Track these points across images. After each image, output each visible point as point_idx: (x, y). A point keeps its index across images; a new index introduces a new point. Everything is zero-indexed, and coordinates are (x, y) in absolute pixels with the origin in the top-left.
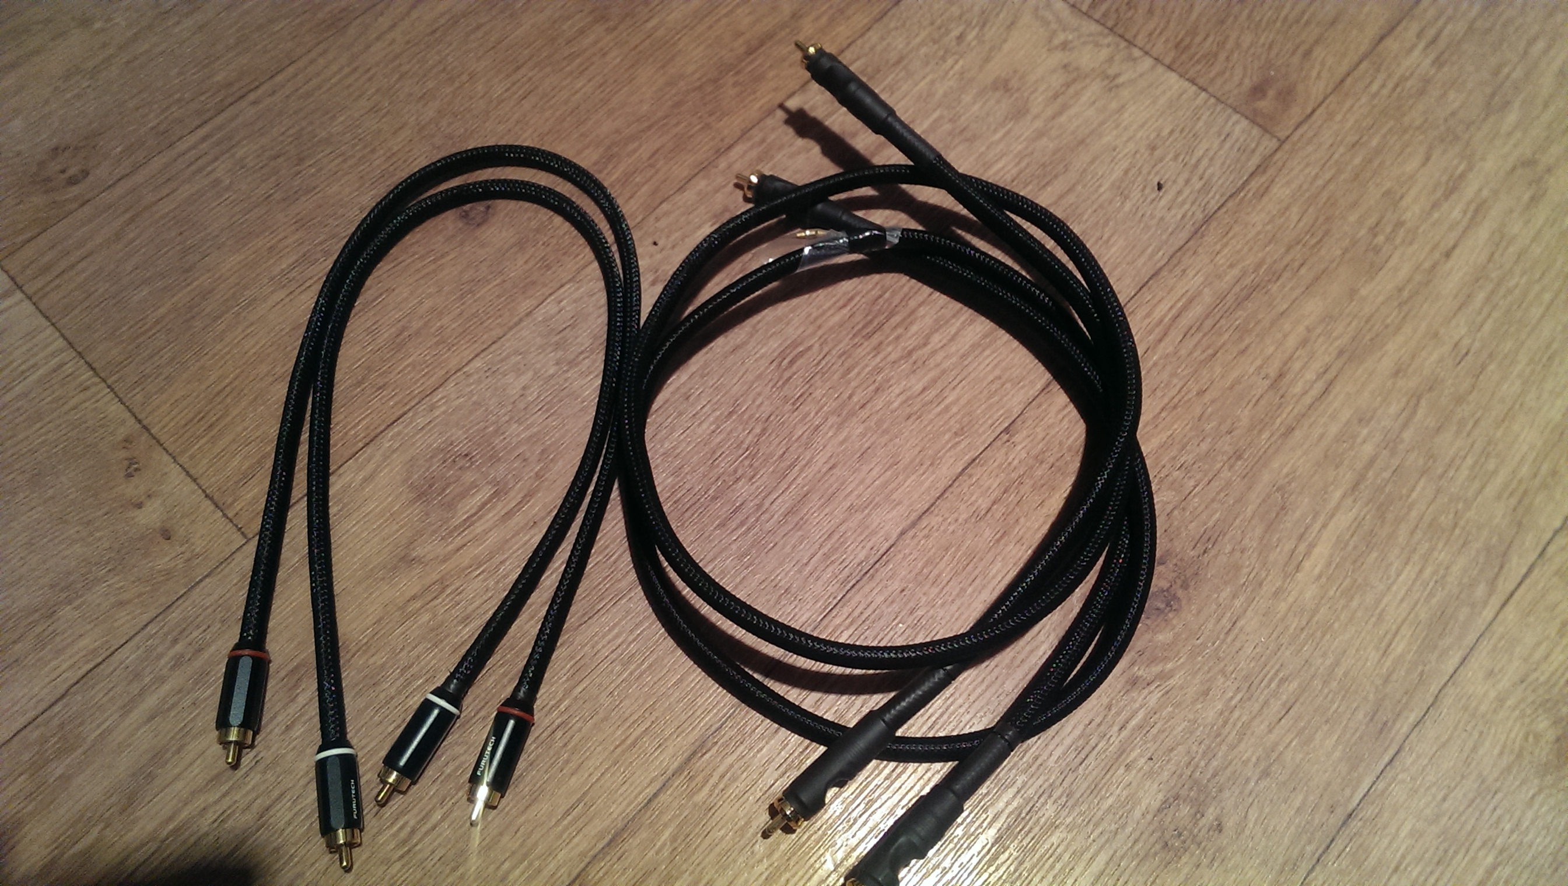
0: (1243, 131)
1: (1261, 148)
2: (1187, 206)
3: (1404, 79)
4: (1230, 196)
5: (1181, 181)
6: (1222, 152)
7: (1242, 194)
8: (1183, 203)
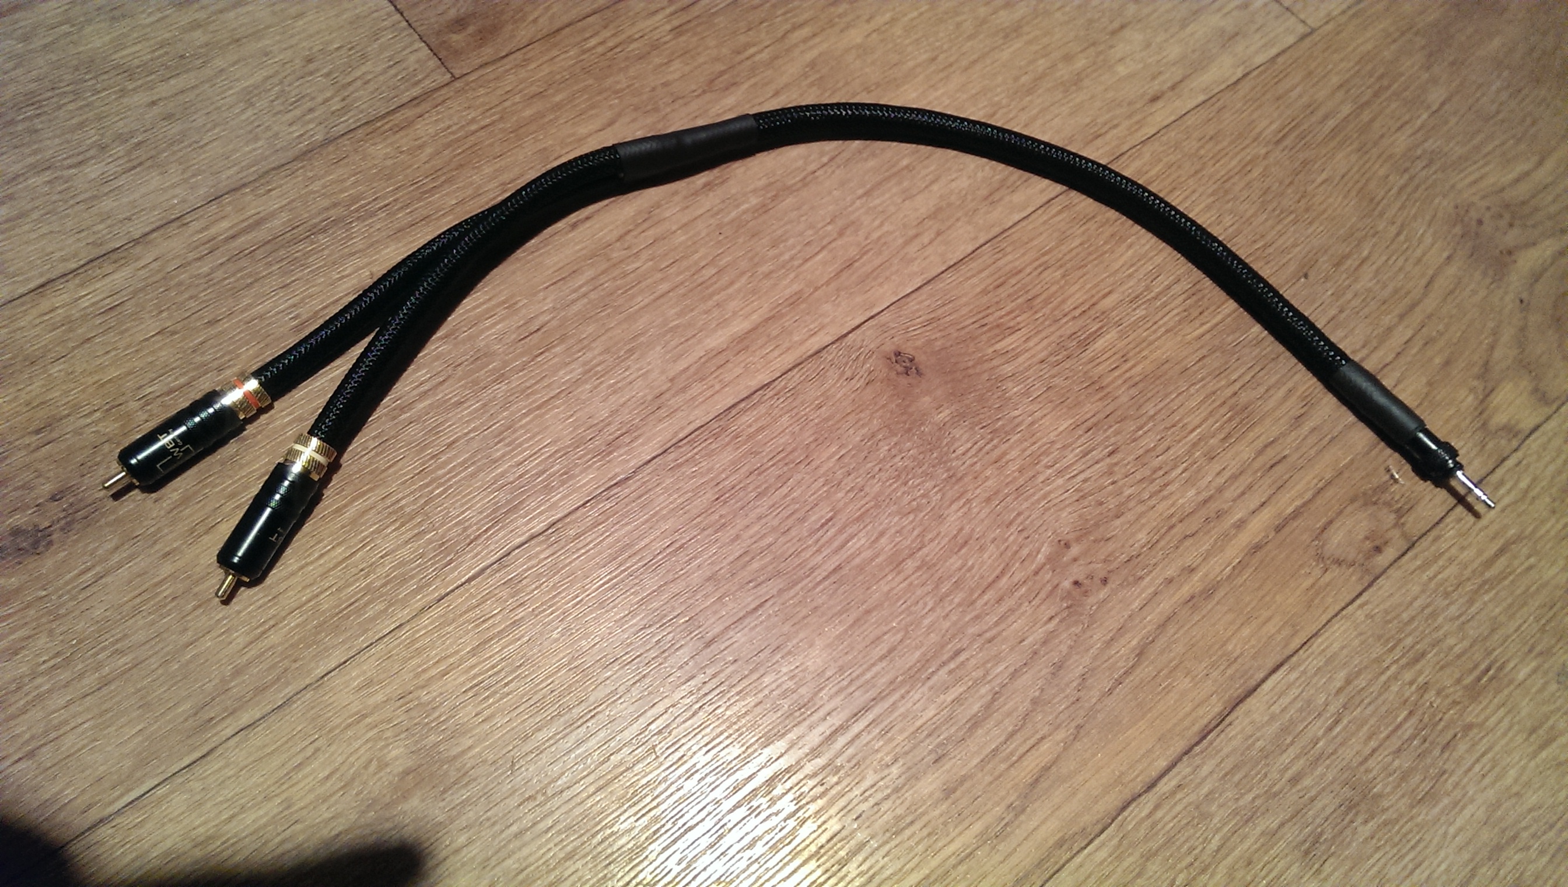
0: (418, 61)
1: (427, 82)
2: (311, 126)
3: (631, 40)
4: (367, 123)
5: (320, 99)
6: (381, 78)
7: (379, 124)
8: (309, 122)
